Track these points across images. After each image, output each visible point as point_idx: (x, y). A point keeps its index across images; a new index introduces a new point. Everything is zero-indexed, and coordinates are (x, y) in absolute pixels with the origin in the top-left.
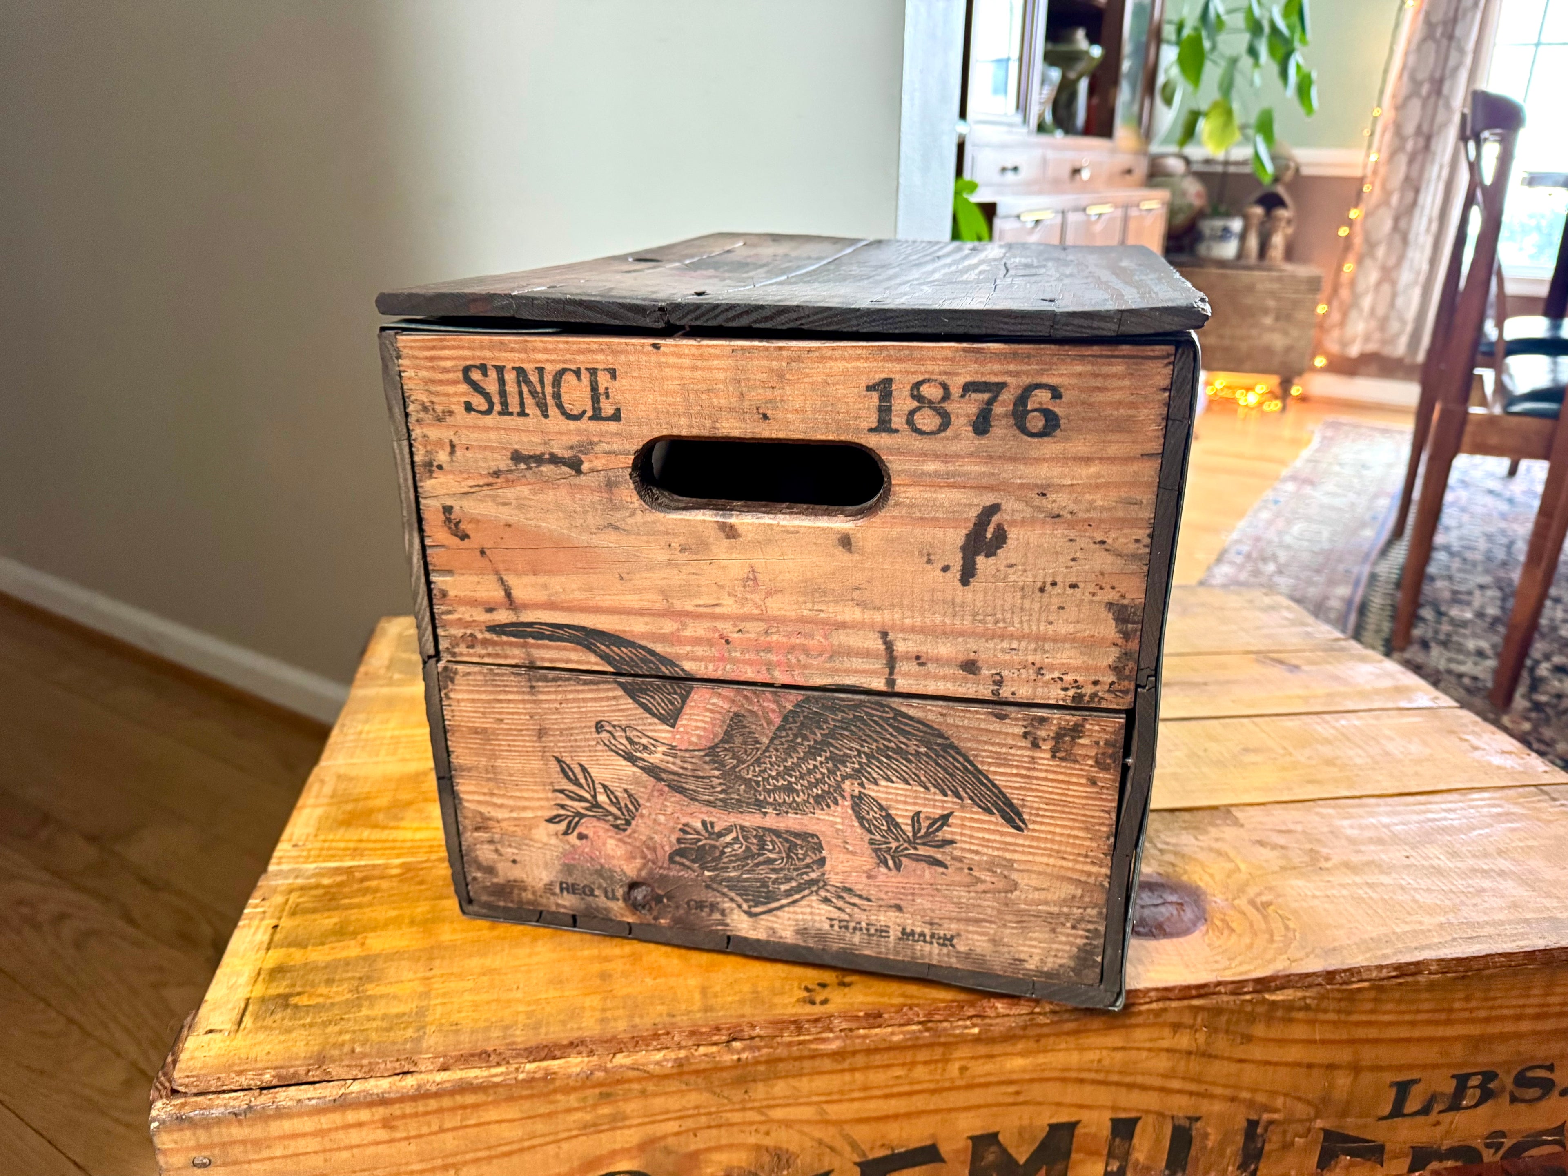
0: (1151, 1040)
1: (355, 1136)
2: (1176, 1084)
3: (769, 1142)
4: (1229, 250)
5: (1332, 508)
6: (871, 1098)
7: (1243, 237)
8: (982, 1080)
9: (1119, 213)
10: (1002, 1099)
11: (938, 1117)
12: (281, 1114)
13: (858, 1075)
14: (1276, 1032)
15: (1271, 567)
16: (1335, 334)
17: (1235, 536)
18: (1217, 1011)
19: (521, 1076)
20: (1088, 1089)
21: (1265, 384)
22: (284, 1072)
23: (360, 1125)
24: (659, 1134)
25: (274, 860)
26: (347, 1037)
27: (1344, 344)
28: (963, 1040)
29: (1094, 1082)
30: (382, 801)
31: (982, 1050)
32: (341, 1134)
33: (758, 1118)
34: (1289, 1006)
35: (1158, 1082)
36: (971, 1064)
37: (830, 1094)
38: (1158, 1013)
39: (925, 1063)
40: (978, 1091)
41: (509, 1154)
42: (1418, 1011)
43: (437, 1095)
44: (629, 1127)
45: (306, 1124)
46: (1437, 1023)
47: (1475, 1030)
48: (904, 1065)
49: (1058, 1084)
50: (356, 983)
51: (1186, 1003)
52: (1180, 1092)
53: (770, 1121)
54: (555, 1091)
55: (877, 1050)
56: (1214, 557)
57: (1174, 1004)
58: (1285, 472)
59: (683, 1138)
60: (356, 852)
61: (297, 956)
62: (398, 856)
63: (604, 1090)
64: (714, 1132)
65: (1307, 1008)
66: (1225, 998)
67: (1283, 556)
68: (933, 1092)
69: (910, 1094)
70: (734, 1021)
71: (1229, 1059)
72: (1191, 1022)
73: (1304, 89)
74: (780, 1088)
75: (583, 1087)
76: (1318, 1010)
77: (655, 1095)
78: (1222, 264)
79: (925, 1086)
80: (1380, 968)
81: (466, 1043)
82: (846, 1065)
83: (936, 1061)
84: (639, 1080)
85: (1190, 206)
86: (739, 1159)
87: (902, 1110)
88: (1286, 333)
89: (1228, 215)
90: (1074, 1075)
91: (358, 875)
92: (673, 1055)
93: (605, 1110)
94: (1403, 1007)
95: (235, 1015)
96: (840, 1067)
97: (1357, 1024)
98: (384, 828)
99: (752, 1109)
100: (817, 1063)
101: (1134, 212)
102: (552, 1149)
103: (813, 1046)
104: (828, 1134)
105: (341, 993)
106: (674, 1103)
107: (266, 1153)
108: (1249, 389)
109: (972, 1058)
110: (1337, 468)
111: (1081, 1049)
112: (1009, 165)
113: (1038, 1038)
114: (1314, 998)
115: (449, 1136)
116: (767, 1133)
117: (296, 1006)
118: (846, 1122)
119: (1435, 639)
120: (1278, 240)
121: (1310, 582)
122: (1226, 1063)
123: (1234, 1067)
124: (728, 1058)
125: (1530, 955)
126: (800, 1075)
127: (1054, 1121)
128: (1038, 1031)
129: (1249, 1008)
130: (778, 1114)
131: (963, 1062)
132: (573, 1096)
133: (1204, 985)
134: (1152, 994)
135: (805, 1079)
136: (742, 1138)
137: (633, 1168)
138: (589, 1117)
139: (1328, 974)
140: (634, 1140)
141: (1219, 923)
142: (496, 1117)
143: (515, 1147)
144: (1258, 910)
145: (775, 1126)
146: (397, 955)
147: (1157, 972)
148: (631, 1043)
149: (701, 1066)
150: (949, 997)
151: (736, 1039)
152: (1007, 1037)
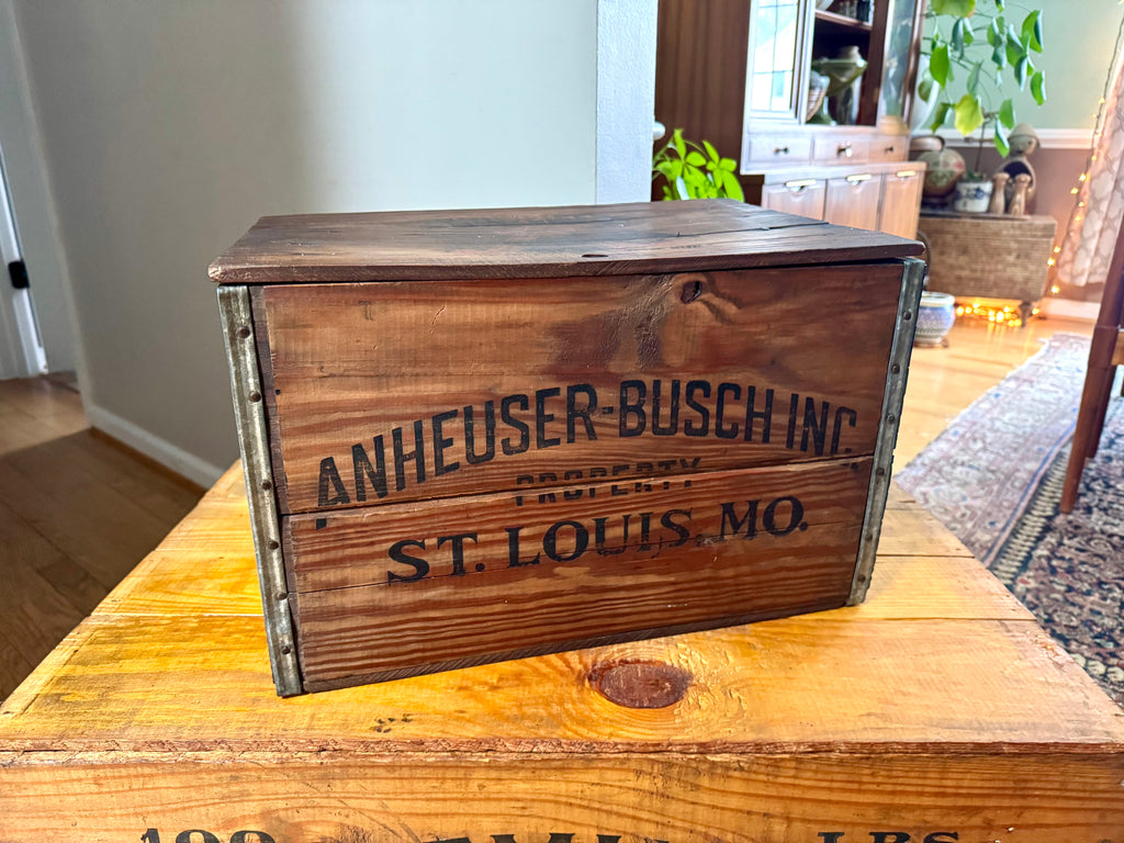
0: (620, 781)
1: (77, 787)
2: (644, 815)
3: (348, 822)
4: (981, 205)
5: (1042, 402)
6: (417, 799)
7: (992, 196)
8: (496, 796)
9: (878, 180)
10: (512, 811)
11: (467, 819)
12: (30, 768)
13: (405, 782)
14: (718, 784)
15: (979, 445)
16: (1067, 268)
17: (957, 420)
18: (670, 765)
19: (180, 759)
20: (577, 811)
21: (1010, 306)
22: (37, 742)
23: (80, 780)
24: (273, 808)
25: (97, 609)
26: (83, 724)
27: (1073, 277)
28: (478, 766)
29: (580, 806)
30: (182, 576)
31: (493, 774)
32: (69, 785)
33: (339, 805)
34: (726, 767)
35: (631, 812)
36: (486, 783)
37: (388, 793)
38: (623, 761)
39: (453, 779)
40: (494, 803)
41: (176, 810)
42: (832, 781)
43: (126, 766)
44: (253, 801)
45: (47, 776)
46: (851, 791)
47: (886, 800)
48: (437, 779)
49: (552, 805)
50: (104, 690)
51: (644, 756)
52: (648, 821)
53: (347, 807)
54: (201, 771)
55: (417, 767)
56: (936, 436)
57: (635, 756)
58: (1010, 374)
59: (289, 812)
60: (148, 608)
61: (80, 670)
62: (172, 612)
63: (233, 774)
64: (310, 811)
65: (742, 769)
66: (675, 755)
67: (990, 437)
68: (461, 800)
69: (445, 800)
70: (324, 737)
71: (684, 801)
72: (650, 770)
73: (1035, 86)
74: (352, 785)
75: (219, 770)
76: (749, 771)
77: (268, 781)
78: (975, 216)
79: (455, 795)
80: (798, 744)
81: (151, 735)
82: (396, 775)
83: (460, 779)
84: (256, 770)
85: (952, 173)
86: (329, 831)
87: (440, 811)
88: (1026, 268)
89: (981, 179)
90: (564, 799)
91: (142, 623)
92: (279, 755)
93: (235, 788)
94: (820, 776)
95: (26, 704)
96: (392, 776)
97: (783, 785)
98: (173, 593)
99: (334, 798)
100: (376, 771)
101: (890, 179)
102: (203, 809)
103: (373, 760)
104: (390, 822)
105: (92, 696)
106: (281, 788)
107: (24, 793)
108: (998, 309)
109: (487, 779)
110: (1055, 371)
111: (568, 781)
112: (782, 147)
113: (534, 770)
114: (746, 763)
115: (136, 794)
116: (347, 816)
117: (63, 702)
118: (401, 814)
119: (1097, 506)
120: (1020, 198)
121: (1007, 458)
122: (681, 804)
123: (689, 808)
124: (315, 761)
125: (923, 746)
126: (364, 778)
127: (554, 831)
128: (532, 765)
129: (694, 765)
130: (353, 803)
131: (480, 782)
132: (213, 776)
133: (659, 744)
134: (619, 747)
135: (369, 781)
136: (330, 817)
137: (259, 830)
138: (225, 791)
139: (756, 745)
140: (258, 811)
141: (691, 701)
142: (165, 785)
143: (179, 806)
144: (725, 694)
145: (352, 812)
146: (138, 675)
147: (628, 731)
148: (255, 746)
149: (297, 765)
150: (472, 736)
151: (325, 750)
152: (510, 767)
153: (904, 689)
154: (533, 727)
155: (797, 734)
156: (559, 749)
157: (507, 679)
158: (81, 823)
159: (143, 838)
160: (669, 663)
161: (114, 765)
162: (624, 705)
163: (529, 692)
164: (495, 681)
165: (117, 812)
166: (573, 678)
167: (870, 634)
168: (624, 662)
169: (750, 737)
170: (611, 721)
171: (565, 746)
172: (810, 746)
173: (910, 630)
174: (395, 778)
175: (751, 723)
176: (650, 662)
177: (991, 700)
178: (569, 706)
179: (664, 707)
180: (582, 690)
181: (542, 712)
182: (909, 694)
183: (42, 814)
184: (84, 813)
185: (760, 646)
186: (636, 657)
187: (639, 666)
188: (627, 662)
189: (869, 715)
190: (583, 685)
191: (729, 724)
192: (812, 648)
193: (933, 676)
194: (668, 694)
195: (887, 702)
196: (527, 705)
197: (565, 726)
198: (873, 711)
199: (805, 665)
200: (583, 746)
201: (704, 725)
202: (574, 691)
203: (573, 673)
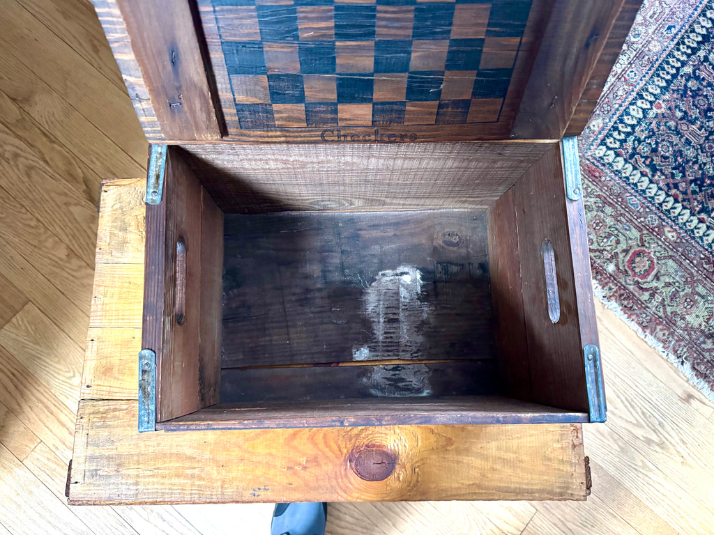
30: (116, 360)
61: (97, 451)
95: (82, 476)
105: (112, 471)
117: (100, 475)
147: (365, 496)
153: (495, 467)
154: (323, 494)
157: (310, 461)
160: (389, 447)
162: (366, 479)
163: (321, 471)
164: (304, 463)
166: (342, 460)
169: (418, 498)
170: (358, 490)
176: (380, 446)
178: (340, 480)
179: (383, 479)
180: (346, 469)
181: (327, 484)
182: (496, 470)
185: (435, 431)
186: (374, 442)
187: (374, 449)
188: (368, 446)
189: (473, 484)
190: (347, 465)
192: (460, 433)
193: (512, 456)
195: (484, 476)
197: (338, 493)
199: (454, 447)
202: (342, 470)
203: (342, 456)
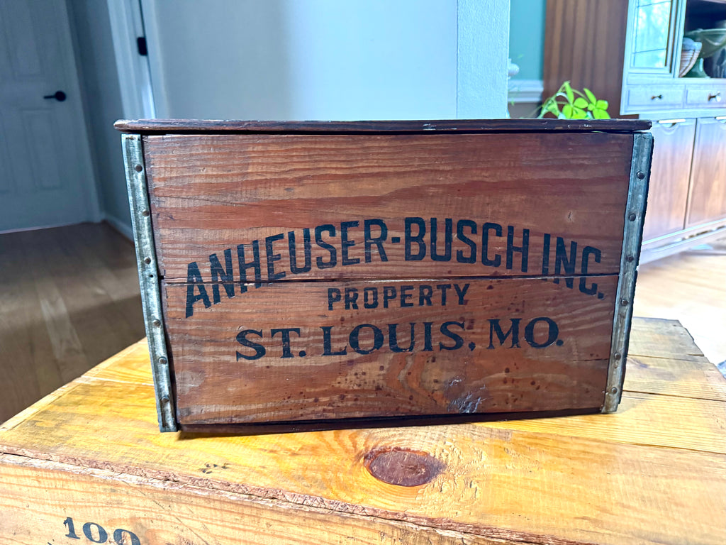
0: (368, 538)
1: (28, 481)
3: (184, 535)
6: (226, 526)
8: (279, 534)
13: (217, 512)
18: (407, 532)
19: (83, 472)
22: (9, 448)
23: (29, 477)
24: (137, 516)
25: (86, 374)
26: (37, 441)
28: (265, 509)
31: (276, 517)
32: (23, 479)
33: (177, 521)
34: (452, 542)
36: (272, 523)
37: (207, 519)
38: (370, 523)
39: (249, 515)
40: (278, 540)
41: (82, 507)
44: (125, 508)
45: (11, 471)
48: (239, 513)
50: (60, 422)
51: (386, 521)
53: (182, 524)
54: (93, 482)
55: (224, 502)
57: (379, 520)
59: (147, 521)
60: (113, 376)
63: (112, 487)
64: (159, 523)
66: (410, 525)
68: (256, 533)
69: (244, 530)
70: (169, 471)
72: (391, 534)
74: (184, 508)
75: (104, 483)
77: (132, 496)
79: (251, 528)
80: (512, 532)
81: (71, 452)
82: (212, 505)
83: (254, 516)
84: (126, 487)
86: (172, 539)
87: (242, 538)
91: (105, 384)
92: (140, 478)
93: (114, 498)
95: (16, 424)
96: (209, 506)
99: (174, 515)
100: (198, 500)
102: (97, 509)
103: (197, 492)
104: (210, 540)
105: (52, 424)
106: (141, 503)
109: (272, 520)
111: (329, 532)
112: (657, 95)
115: (59, 491)
116: (182, 531)
118: (216, 536)
124: (161, 487)
126: (191, 504)
128: (303, 514)
129: (426, 536)
131: (268, 521)
132: (101, 487)
133: (396, 514)
134: (366, 511)
135: (194, 507)
136: (171, 529)
137: (130, 530)
138: (108, 499)
139: (475, 527)
140: (128, 516)
141: (436, 485)
142: (74, 488)
143: (83, 504)
144: (466, 484)
145: (185, 528)
146: (83, 415)
147: (376, 500)
148: (126, 470)
149: (149, 487)
150: (262, 485)
151: (168, 480)
152: (287, 513)
153: (625, 502)
154: (307, 486)
155: (512, 524)
156: (323, 506)
157: (306, 450)
158: (32, 506)
159: (65, 523)
160: (432, 455)
161: (47, 470)
162: (382, 480)
163: (317, 461)
164: (297, 449)
165: (49, 502)
166: (353, 455)
167: (615, 454)
168: (398, 449)
169: (473, 520)
170: (367, 490)
171: (326, 504)
172: (523, 536)
173: (652, 455)
174: (210, 508)
175: (477, 509)
176: (418, 452)
177: (707, 524)
178: (341, 475)
179: (413, 486)
180: (356, 465)
181: (319, 476)
182: (629, 507)
183: (11, 496)
184: (32, 500)
185: (513, 451)
186: (409, 447)
187: (407, 453)
188: (399, 449)
189: (584, 518)
190: (359, 461)
191: (458, 508)
192: (557, 458)
193: (659, 495)
194: (420, 477)
195: (604, 511)
196: (311, 470)
197: (331, 488)
198: (589, 516)
199: (544, 471)
200: (340, 506)
201: (438, 504)
202: (349, 465)
203: (355, 452)
